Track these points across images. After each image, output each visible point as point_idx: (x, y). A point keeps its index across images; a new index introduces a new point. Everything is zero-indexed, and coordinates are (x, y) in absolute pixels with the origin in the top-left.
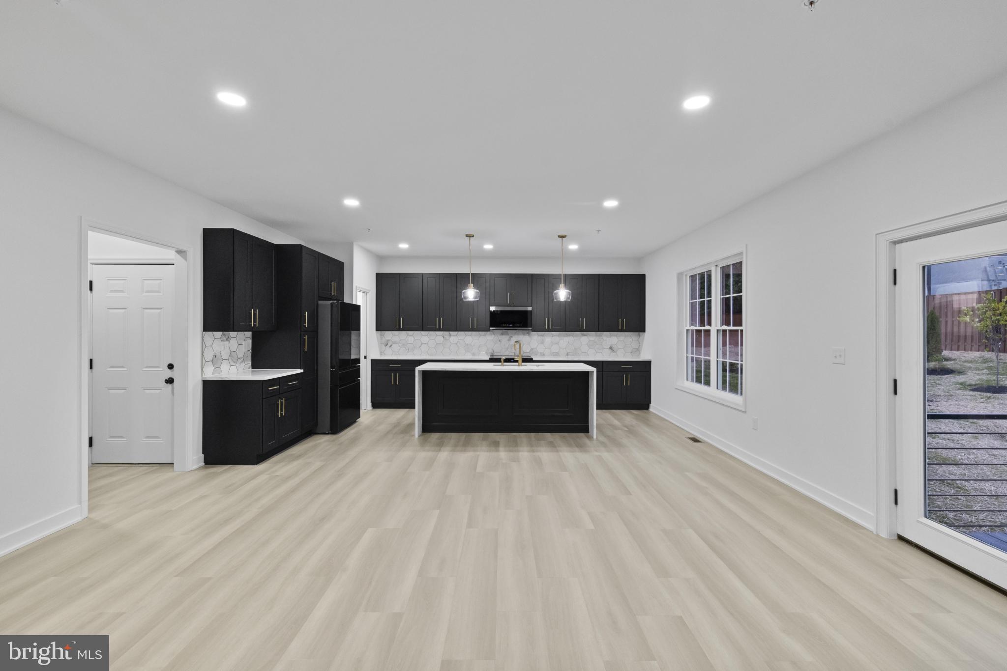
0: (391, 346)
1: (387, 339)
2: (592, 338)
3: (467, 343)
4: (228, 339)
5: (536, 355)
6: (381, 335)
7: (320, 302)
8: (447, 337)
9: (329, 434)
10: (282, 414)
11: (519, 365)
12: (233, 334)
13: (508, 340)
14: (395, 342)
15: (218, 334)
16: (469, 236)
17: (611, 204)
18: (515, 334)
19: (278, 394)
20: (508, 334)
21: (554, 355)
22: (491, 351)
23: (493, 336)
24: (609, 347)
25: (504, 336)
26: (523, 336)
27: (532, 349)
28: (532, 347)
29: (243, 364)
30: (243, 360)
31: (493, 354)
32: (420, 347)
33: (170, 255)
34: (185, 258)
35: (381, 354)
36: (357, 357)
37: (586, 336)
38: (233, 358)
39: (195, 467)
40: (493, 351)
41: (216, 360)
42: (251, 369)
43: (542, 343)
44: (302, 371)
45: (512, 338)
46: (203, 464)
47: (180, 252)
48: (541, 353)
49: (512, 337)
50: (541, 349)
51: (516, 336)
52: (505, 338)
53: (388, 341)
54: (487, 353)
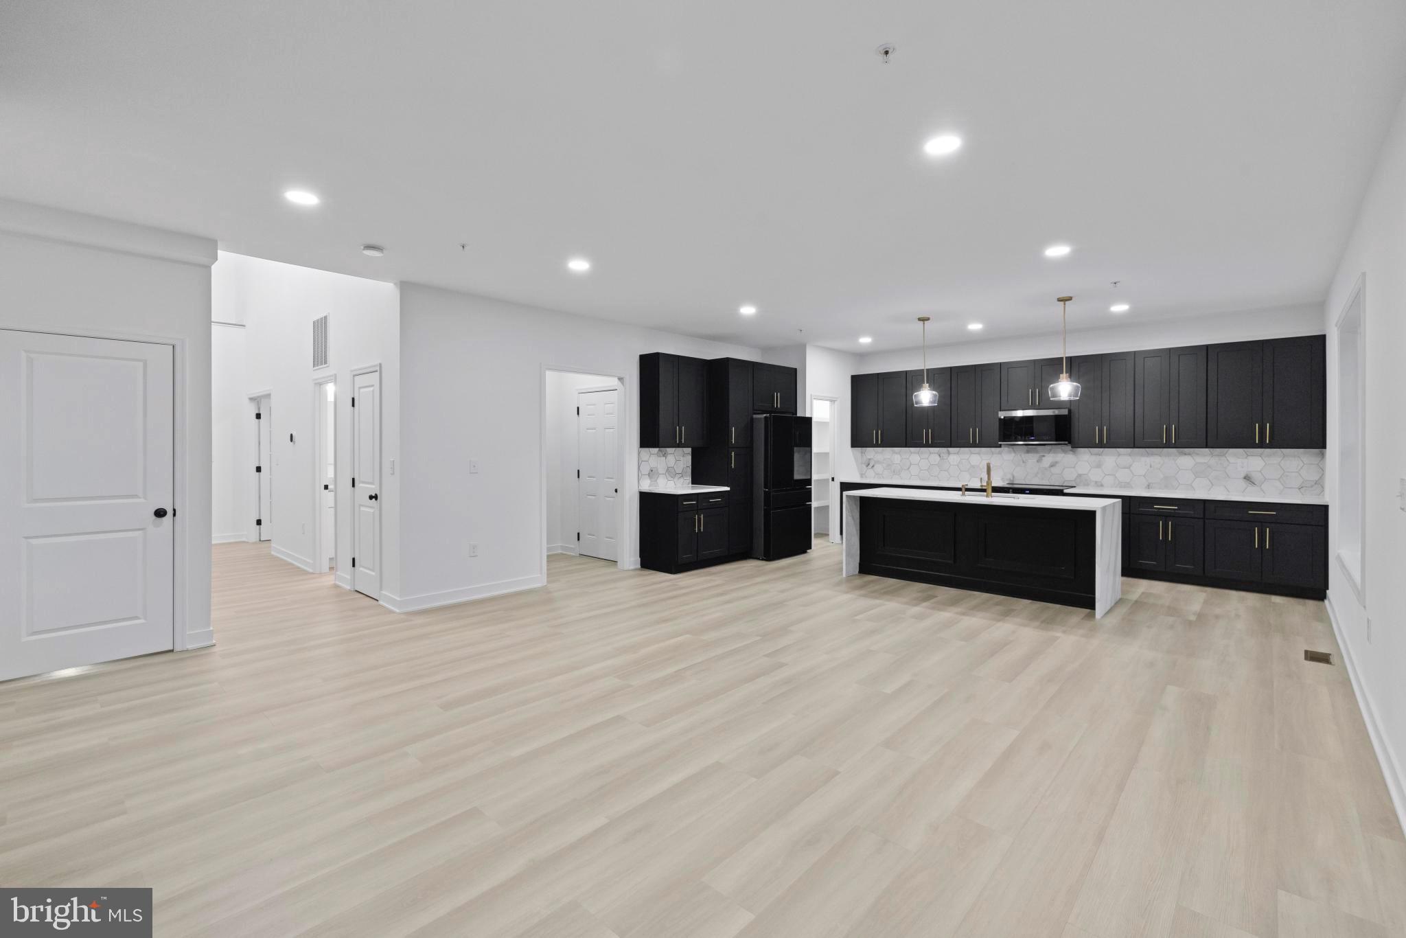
0: (873, 466)
1: (869, 457)
2: (1200, 459)
3: (972, 464)
4: (665, 455)
5: (1088, 485)
6: (862, 453)
7: (755, 416)
8: (945, 456)
9: (762, 560)
10: (699, 529)
11: (987, 496)
12: (670, 450)
13: (1038, 461)
14: (878, 462)
15: (655, 450)
16: (923, 320)
17: (1058, 251)
18: (1050, 451)
19: (697, 509)
20: (1037, 452)
21: (1120, 487)
22: (1009, 476)
23: (1013, 454)
24: (1243, 475)
25: (1030, 455)
26: (1063, 455)
27: (1080, 476)
28: (1080, 473)
29: (682, 480)
30: (682, 475)
31: (1013, 481)
32: (909, 468)
33: (613, 382)
34: (623, 383)
35: (862, 475)
36: (809, 477)
37: (1189, 454)
38: (671, 473)
39: (632, 567)
40: (1013, 477)
41: (652, 474)
42: (690, 485)
43: (1099, 466)
44: (727, 489)
45: (1043, 458)
46: (640, 566)
47: (620, 379)
48: (1096, 482)
49: (1044, 456)
50: (1095, 475)
51: (1051, 455)
52: (1032, 458)
53: (870, 459)
54: (1002, 479)
